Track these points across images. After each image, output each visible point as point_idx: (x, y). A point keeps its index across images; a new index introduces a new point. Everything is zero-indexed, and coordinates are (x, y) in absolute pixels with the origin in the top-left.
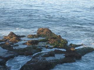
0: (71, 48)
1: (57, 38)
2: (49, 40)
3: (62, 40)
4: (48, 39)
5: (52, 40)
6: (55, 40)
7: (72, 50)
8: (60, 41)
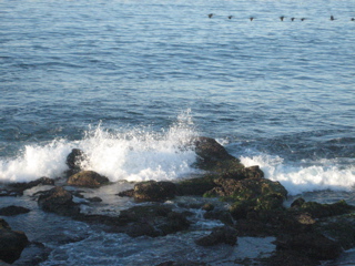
0: (299, 215)
1: (248, 176)
2: (215, 185)
3: (267, 185)
4: (212, 178)
5: (229, 182)
6: (239, 185)
7: (303, 222)
8: (259, 187)
